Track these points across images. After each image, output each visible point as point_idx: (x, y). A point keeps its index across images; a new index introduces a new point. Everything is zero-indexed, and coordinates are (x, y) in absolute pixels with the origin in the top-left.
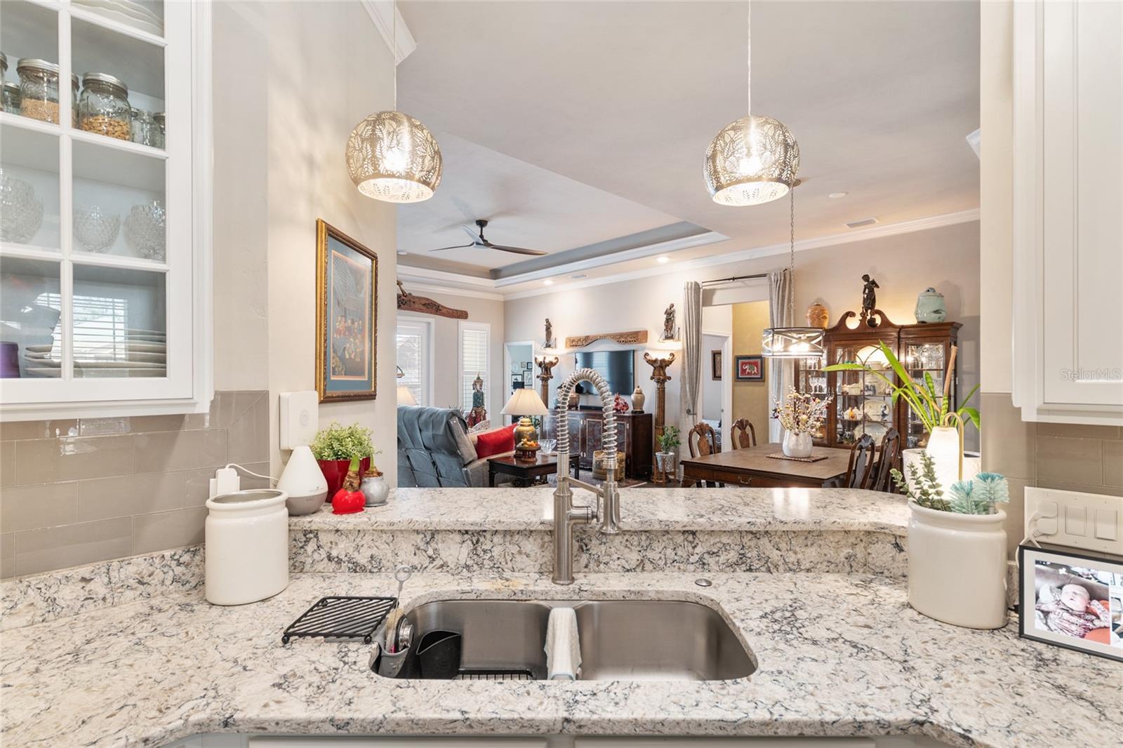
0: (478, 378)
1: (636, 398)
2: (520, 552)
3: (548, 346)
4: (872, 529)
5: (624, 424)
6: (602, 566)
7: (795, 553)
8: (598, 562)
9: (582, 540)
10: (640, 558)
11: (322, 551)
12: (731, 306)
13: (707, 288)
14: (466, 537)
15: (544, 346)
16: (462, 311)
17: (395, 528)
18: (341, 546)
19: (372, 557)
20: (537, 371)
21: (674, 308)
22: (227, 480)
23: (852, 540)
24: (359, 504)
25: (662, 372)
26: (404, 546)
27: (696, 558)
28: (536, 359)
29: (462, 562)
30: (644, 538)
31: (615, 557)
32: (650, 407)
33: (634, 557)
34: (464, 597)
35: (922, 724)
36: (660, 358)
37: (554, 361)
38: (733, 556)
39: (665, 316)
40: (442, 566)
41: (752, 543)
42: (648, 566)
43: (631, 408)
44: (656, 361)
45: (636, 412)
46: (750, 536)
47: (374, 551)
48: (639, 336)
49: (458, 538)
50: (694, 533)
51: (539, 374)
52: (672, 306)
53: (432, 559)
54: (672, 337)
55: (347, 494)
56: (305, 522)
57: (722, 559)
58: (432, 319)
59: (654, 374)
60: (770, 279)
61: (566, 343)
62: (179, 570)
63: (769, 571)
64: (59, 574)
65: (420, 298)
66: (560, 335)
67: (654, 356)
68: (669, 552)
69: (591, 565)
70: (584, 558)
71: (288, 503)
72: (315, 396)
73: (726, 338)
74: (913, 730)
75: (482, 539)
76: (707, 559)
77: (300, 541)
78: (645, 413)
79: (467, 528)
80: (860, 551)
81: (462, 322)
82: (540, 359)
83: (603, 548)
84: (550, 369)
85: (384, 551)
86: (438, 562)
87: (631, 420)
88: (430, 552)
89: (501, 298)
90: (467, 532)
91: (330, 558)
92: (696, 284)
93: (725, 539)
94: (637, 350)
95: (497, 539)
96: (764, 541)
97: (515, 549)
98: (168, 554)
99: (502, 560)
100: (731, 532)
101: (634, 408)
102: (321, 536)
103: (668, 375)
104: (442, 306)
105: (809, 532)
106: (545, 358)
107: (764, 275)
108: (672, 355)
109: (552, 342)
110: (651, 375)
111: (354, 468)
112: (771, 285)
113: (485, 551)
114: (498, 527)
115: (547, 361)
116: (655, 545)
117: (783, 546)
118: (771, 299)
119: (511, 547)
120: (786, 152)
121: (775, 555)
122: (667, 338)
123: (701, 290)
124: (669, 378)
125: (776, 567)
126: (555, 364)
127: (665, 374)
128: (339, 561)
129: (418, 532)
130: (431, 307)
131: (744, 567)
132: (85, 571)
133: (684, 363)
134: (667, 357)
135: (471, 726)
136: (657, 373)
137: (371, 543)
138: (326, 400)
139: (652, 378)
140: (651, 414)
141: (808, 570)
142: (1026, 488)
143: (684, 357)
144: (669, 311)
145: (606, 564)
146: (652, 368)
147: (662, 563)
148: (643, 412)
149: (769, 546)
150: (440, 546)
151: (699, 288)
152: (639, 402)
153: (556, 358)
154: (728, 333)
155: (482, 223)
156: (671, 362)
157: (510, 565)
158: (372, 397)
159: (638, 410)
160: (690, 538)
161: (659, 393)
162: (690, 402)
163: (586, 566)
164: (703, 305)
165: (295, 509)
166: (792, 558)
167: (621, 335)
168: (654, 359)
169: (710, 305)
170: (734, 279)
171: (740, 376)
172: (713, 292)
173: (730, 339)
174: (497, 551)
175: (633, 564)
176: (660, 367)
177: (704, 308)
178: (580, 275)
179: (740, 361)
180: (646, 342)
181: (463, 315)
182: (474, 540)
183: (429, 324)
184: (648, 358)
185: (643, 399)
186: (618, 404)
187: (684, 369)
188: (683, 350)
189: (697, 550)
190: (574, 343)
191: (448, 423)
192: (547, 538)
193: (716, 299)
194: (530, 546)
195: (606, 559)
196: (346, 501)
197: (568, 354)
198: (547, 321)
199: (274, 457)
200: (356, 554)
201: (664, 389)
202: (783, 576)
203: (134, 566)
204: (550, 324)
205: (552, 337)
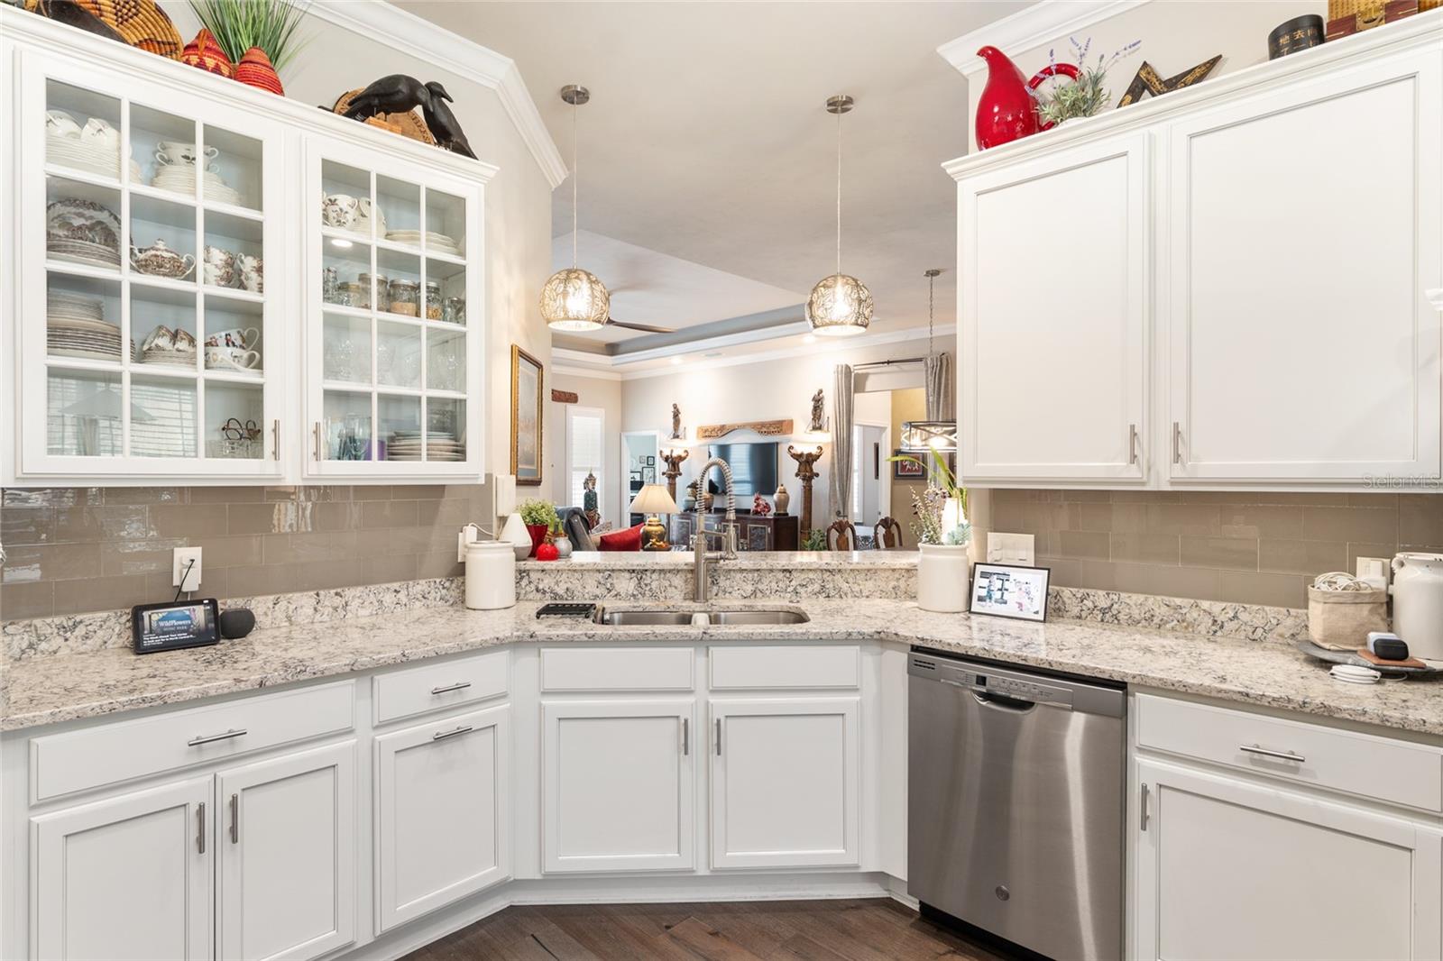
0: (591, 475)
1: (779, 498)
2: (670, 586)
3: (676, 437)
4: (908, 567)
5: (765, 528)
6: (727, 594)
7: (859, 585)
8: (725, 592)
9: (713, 576)
10: (753, 589)
11: (532, 585)
12: (890, 392)
13: (860, 372)
14: (633, 575)
15: (672, 437)
16: (570, 394)
17: (584, 568)
18: (546, 581)
19: (567, 589)
20: (662, 466)
21: (823, 394)
22: (470, 534)
23: (897, 576)
24: (551, 556)
25: (808, 468)
26: (590, 581)
27: (792, 588)
28: (661, 452)
29: (630, 593)
30: (756, 575)
31: (736, 588)
32: (795, 509)
33: (749, 588)
34: (635, 610)
35: (880, 633)
36: (805, 452)
37: (683, 455)
38: (817, 587)
39: (813, 403)
40: (616, 595)
41: (830, 579)
42: (759, 595)
43: (773, 510)
44: (801, 455)
45: (779, 514)
46: (828, 573)
47: (569, 585)
48: (783, 426)
49: (627, 575)
50: (790, 572)
51: (665, 470)
52: (821, 392)
53: (609, 590)
54: (820, 428)
55: (546, 547)
56: (524, 564)
57: (810, 589)
59: (799, 470)
60: (926, 364)
61: (698, 433)
62: (444, 592)
63: (841, 597)
64: (384, 586)
66: (690, 424)
67: (798, 449)
68: (774, 585)
69: (720, 594)
70: (715, 589)
72: (513, 480)
73: (883, 429)
74: (876, 636)
75: (644, 576)
76: (799, 588)
78: (790, 515)
79: (634, 568)
80: (902, 584)
81: (570, 406)
82: (667, 452)
83: (728, 582)
84: (678, 464)
86: (613, 593)
87: (772, 522)
88: (609, 586)
89: (618, 377)
90: (634, 571)
91: (538, 590)
92: (848, 367)
93: (811, 575)
94: (781, 443)
95: (655, 576)
96: (838, 577)
97: (667, 583)
98: (438, 581)
99: (658, 591)
100: (815, 570)
101: (777, 510)
102: (532, 574)
103: (815, 471)
105: (869, 570)
106: (672, 451)
107: (920, 360)
108: (820, 448)
109: (680, 432)
110: (796, 471)
111: (548, 531)
112: (927, 371)
113: (646, 585)
114: (656, 567)
115: (675, 455)
116: (764, 580)
117: (850, 580)
118: (927, 386)
119: (664, 582)
120: (860, 305)
121: (845, 586)
122: (815, 428)
123: (853, 374)
124: (817, 475)
125: (846, 594)
126: (685, 458)
127: (812, 470)
128: (544, 592)
129: (599, 571)
131: (824, 595)
132: (396, 585)
133: (833, 457)
134: (814, 451)
135: (656, 636)
136: (803, 469)
137: (567, 580)
138: (520, 483)
139: (797, 475)
140: (796, 518)
141: (867, 597)
142: (989, 533)
143: (833, 450)
144: (817, 398)
145: (730, 593)
146: (798, 463)
147: (768, 592)
148: (787, 514)
149: (841, 580)
150: (615, 581)
151: (850, 372)
152: (783, 504)
153: (686, 451)
154: (887, 423)
156: (818, 457)
157: (663, 594)
158: (538, 483)
159: (782, 512)
160: (788, 575)
161: (805, 492)
162: (840, 502)
163: (716, 595)
164: (855, 392)
165: (517, 556)
166: (856, 588)
167: (763, 425)
168: (799, 452)
169: (863, 390)
170: (888, 362)
171: (899, 473)
172: (866, 376)
173: (889, 431)
174: (654, 585)
175: (749, 593)
176: (806, 463)
177: (856, 395)
178: (714, 353)
179: (899, 456)
180: (792, 432)
181: (572, 398)
182: (639, 577)
184: (793, 451)
185: (787, 500)
186: (758, 505)
187: (833, 464)
188: (833, 443)
189: (792, 584)
190: (708, 433)
191: (569, 522)
192: (689, 576)
193: (869, 385)
194: (678, 581)
195: (730, 590)
196: (547, 552)
197: (700, 446)
198: (675, 406)
199: (497, 524)
200: (556, 587)
201: (811, 487)
202: (850, 601)
203: (421, 586)
204: (678, 410)
205: (681, 425)
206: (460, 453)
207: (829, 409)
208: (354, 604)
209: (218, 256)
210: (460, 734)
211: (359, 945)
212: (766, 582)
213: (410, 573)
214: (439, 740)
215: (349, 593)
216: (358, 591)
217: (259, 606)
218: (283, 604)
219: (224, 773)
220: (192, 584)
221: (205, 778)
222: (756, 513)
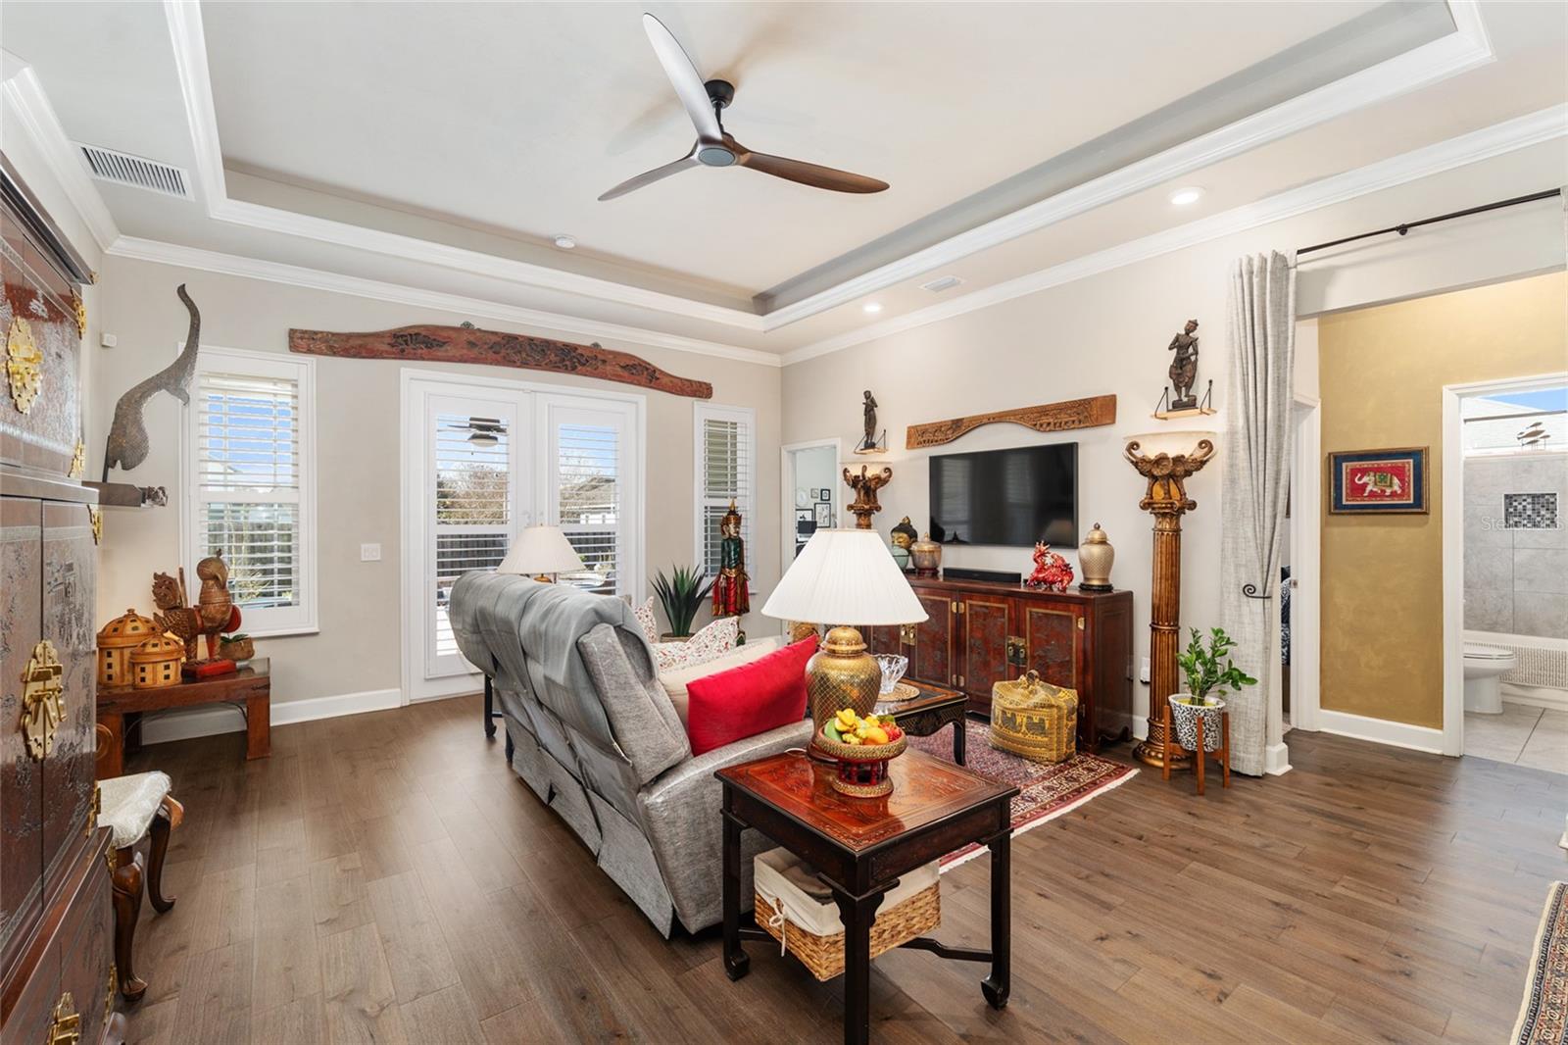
1: (1092, 555)
3: (870, 445)
5: (1067, 619)
13: (1310, 265)
15: (862, 446)
16: (700, 383)
20: (848, 496)
25: (1172, 492)
28: (845, 471)
32: (1130, 577)
36: (1171, 454)
37: (884, 475)
39: (1171, 353)
43: (1078, 578)
44: (1161, 460)
45: (1093, 588)
48: (1098, 411)
51: (852, 502)
52: (1193, 326)
54: (1192, 404)
58: (637, 400)
59: (1150, 494)
61: (909, 437)
65: (616, 354)
66: (894, 425)
67: (1150, 450)
73: (1309, 408)
78: (1116, 590)
81: (698, 405)
82: (855, 471)
84: (875, 491)
87: (1088, 608)
89: (775, 360)
92: (1279, 258)
94: (1086, 443)
101: (1086, 579)
103: (1189, 497)
104: (662, 372)
106: (865, 468)
108: (1206, 444)
109: (878, 437)
110: (1142, 498)
115: (869, 474)
122: (1178, 406)
123: (1293, 273)
124: (1193, 505)
127: (1183, 494)
130: (638, 372)
133: (1233, 466)
134: (1188, 449)
136: (1158, 492)
139: (1145, 506)
140: (1134, 594)
143: (1235, 449)
144: (1184, 341)
146: (1147, 480)
148: (1108, 588)
151: (1288, 269)
152: (1100, 565)
153: (888, 470)
154: (1315, 393)
155: (720, 92)
156: (1203, 463)
159: (1098, 583)
161: (1161, 543)
162: (1257, 566)
167: (1043, 411)
168: (1152, 455)
170: (1405, 227)
171: (1344, 502)
172: (1329, 273)
176: (1169, 478)
178: (946, 282)
179: (1344, 465)
180: (1114, 422)
181: (701, 391)
183: (635, 405)
184: (1138, 453)
185: (1111, 556)
186: (1041, 569)
193: (1334, 293)
197: (913, 459)
198: (868, 395)
201: (1177, 532)
204: (873, 401)
205: (877, 427)
207: (1214, 362)
222: (1038, 581)
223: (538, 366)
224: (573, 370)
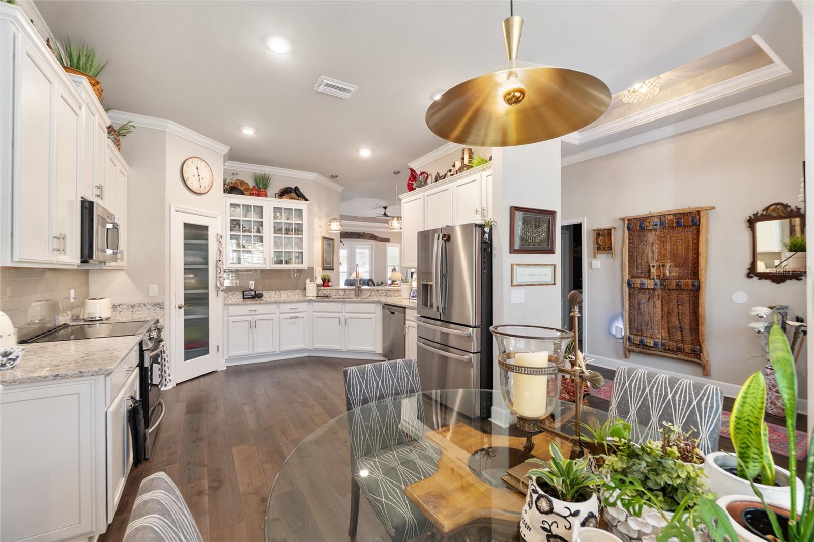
0: (394, 268)
8: (363, 295)
11: (322, 293)
18: (325, 292)
19: (329, 294)
22: (308, 281)
24: (328, 286)
26: (334, 292)
29: (343, 295)
30: (370, 291)
31: (366, 294)
33: (369, 294)
38: (385, 294)
40: (340, 295)
41: (387, 292)
42: (371, 296)
49: (342, 291)
50: (378, 291)
55: (326, 284)
56: (319, 288)
57: (383, 295)
58: (374, 243)
62: (302, 293)
63: (390, 297)
64: (289, 291)
65: (368, 234)
71: (317, 285)
72: (321, 269)
76: (381, 295)
77: (318, 291)
85: (331, 293)
88: (338, 293)
93: (383, 292)
96: (390, 292)
97: (351, 293)
98: (300, 290)
102: (322, 290)
104: (378, 237)
111: (327, 280)
121: (391, 294)
129: (336, 290)
130: (373, 237)
131: (386, 296)
132: (292, 291)
137: (329, 292)
138: (323, 269)
141: (396, 297)
147: (373, 295)
155: (385, 208)
157: (350, 295)
158: (333, 270)
165: (318, 286)
166: (394, 295)
174: (348, 293)
181: (388, 240)
182: (345, 291)
183: (372, 245)
194: (353, 292)
199: (315, 278)
200: (327, 293)
202: (393, 298)
203: (297, 291)
206: (302, 263)
208: (283, 294)
209: (256, 228)
210: (296, 317)
211: (277, 352)
212: (373, 293)
213: (295, 289)
214: (292, 318)
215: (281, 292)
216: (284, 291)
217: (264, 293)
218: (268, 293)
219: (255, 317)
220: (253, 288)
221: (251, 317)
223: (352, 238)
224: (359, 238)
